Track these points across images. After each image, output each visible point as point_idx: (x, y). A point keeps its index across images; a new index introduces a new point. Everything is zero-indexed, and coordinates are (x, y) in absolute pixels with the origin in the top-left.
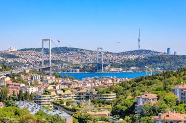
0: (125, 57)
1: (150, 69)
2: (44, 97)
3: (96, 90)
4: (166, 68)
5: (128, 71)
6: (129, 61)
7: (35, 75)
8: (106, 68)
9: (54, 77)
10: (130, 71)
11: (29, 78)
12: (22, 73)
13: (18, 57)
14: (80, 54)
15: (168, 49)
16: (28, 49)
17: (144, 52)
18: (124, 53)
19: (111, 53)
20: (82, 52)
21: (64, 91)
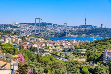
0: (78, 29)
1: (93, 36)
2: (45, 50)
3: (74, 47)
4: (102, 35)
5: (81, 37)
6: (81, 31)
7: (32, 38)
8: (69, 35)
9: (43, 39)
10: (82, 37)
11: (30, 39)
12: (25, 36)
13: (19, 28)
14: (53, 27)
15: (102, 25)
16: (25, 24)
17: (88, 26)
18: (77, 27)
19: (70, 27)
20: (54, 25)
21: (56, 47)
